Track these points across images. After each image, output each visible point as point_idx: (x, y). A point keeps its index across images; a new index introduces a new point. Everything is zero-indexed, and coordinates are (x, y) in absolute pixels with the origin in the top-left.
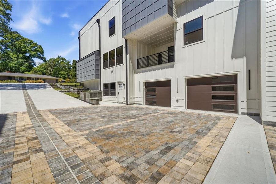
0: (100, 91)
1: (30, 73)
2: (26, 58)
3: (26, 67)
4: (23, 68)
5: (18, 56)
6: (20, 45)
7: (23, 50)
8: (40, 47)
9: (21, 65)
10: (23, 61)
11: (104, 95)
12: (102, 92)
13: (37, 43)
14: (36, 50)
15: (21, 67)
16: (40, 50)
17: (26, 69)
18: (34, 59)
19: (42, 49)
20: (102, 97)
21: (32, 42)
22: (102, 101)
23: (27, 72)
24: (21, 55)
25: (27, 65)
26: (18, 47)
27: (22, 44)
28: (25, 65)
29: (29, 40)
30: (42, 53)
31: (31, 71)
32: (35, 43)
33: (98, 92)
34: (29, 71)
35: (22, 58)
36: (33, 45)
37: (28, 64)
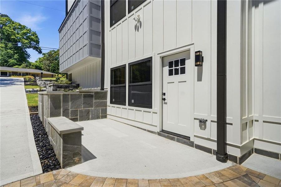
0: (102, 88)
1: (20, 67)
2: (16, 48)
3: (16, 59)
4: (11, 61)
5: (6, 46)
6: (9, 31)
7: (12, 37)
8: (34, 34)
9: (10, 57)
10: (12, 52)
11: (111, 102)
12: (106, 92)
13: (30, 29)
14: (29, 38)
15: (9, 60)
16: (34, 38)
17: (15, 61)
18: (27, 50)
19: (37, 37)
20: (105, 105)
21: (24, 27)
22: (105, 117)
23: (17, 66)
24: (10, 45)
25: (17, 58)
26: (6, 34)
27: (10, 30)
28: (15, 57)
29: (20, 25)
30: (38, 42)
31: (21, 64)
32: (29, 28)
33: (96, 93)
34: (20, 65)
35: (11, 49)
36: (25, 31)
37: (18, 56)
